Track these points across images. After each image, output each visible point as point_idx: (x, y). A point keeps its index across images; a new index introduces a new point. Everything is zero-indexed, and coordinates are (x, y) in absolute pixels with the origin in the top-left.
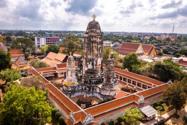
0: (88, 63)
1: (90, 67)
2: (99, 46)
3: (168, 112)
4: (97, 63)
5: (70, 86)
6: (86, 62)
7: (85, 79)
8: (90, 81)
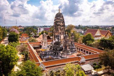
0: (55, 38)
1: (57, 40)
2: (62, 28)
3: (104, 70)
4: (60, 38)
5: (44, 52)
6: (54, 38)
7: (53, 48)
8: (56, 49)
